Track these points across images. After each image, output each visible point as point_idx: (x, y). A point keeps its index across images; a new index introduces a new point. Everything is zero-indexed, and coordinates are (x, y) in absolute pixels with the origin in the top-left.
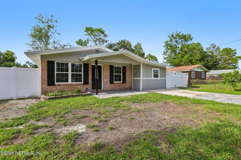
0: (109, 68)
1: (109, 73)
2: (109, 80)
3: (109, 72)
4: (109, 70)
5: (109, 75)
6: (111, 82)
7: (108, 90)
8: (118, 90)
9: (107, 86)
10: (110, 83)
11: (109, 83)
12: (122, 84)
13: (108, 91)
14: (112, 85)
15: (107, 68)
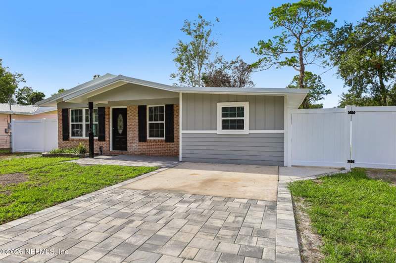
0: (137, 112)
1: (137, 121)
2: (137, 134)
3: (137, 118)
4: (137, 115)
5: (137, 124)
6: (142, 138)
7: (136, 153)
8: (157, 156)
9: (134, 145)
10: (140, 141)
11: (138, 139)
12: (165, 144)
13: (136, 155)
14: (144, 143)
15: (133, 112)
